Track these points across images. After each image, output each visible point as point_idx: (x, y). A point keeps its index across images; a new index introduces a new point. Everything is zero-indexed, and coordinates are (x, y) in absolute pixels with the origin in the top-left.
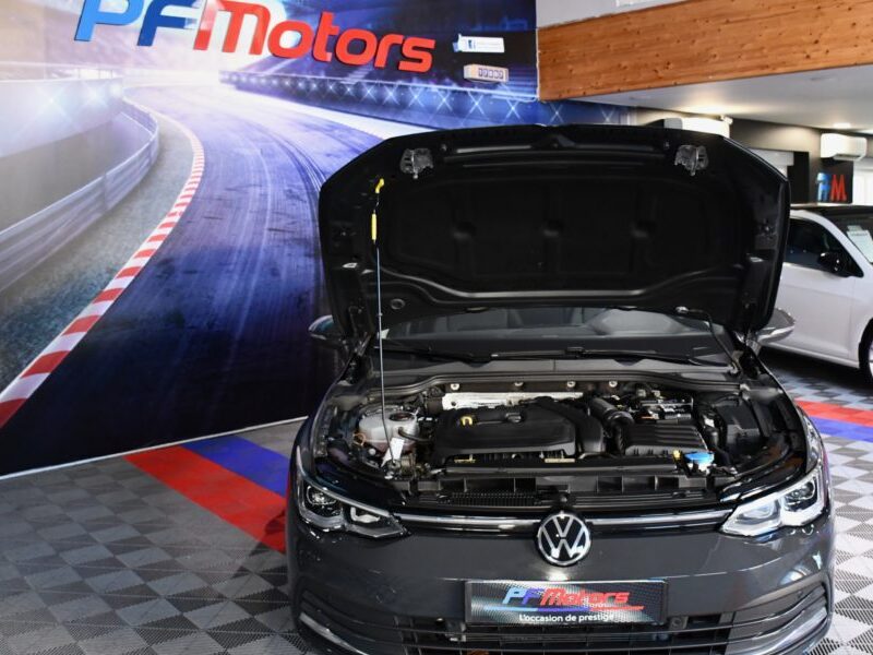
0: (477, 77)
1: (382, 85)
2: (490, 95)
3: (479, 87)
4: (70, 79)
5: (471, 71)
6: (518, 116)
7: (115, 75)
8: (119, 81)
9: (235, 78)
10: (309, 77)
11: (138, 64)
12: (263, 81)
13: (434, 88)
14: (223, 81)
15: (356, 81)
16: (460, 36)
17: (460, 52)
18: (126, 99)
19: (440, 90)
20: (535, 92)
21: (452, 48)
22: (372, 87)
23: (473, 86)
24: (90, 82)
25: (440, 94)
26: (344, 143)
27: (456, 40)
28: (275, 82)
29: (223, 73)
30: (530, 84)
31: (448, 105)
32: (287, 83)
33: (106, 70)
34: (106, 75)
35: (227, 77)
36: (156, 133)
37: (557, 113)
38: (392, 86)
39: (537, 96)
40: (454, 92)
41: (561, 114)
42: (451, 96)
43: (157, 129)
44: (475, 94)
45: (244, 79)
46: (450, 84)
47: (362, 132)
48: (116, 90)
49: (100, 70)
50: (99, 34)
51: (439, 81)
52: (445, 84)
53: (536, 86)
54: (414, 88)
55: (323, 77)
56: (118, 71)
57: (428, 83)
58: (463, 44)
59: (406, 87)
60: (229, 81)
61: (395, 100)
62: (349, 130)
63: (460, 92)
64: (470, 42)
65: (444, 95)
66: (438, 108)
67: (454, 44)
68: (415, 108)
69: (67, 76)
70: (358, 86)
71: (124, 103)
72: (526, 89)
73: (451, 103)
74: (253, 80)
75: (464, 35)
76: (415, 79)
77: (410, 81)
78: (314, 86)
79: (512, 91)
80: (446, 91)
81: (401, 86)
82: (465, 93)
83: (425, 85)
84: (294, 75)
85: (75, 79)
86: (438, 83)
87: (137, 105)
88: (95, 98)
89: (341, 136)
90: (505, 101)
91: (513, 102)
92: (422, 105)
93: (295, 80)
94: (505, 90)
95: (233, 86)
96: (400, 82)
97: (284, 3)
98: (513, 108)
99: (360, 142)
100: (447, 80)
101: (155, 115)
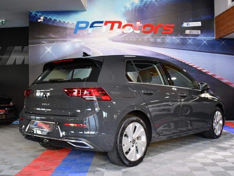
0: (189, 34)
1: (156, 38)
2: (196, 38)
3: (191, 37)
4: (72, 42)
5: (187, 32)
6: (207, 44)
7: (82, 40)
8: (83, 41)
9: (112, 39)
10: (133, 37)
11: (88, 37)
12: (120, 39)
13: (174, 38)
14: (109, 40)
15: (148, 37)
16: (184, 23)
17: (184, 27)
18: (85, 45)
19: (176, 38)
20: (214, 37)
21: (181, 26)
22: (153, 38)
23: (189, 36)
24: (76, 42)
25: (176, 39)
26: (144, 53)
27: (183, 24)
28: (123, 39)
29: (108, 38)
30: (212, 34)
31: (179, 42)
32: (127, 39)
33: (80, 39)
34: (80, 40)
35: (110, 39)
36: (92, 53)
37: (223, 43)
38: (159, 38)
39: (215, 38)
40: (181, 38)
41: (224, 43)
42: (180, 40)
43: (92, 51)
44: (190, 39)
45: (114, 39)
46: (180, 36)
47: (150, 51)
48: (82, 44)
49: (79, 39)
50: (79, 32)
51: (176, 35)
52: (179, 36)
53: (214, 35)
54: (167, 38)
55: (137, 37)
56: (83, 39)
57: (172, 36)
58: (185, 25)
59: (164, 38)
60: (111, 40)
61: (160, 41)
62: (145, 50)
63: (183, 38)
64: (188, 24)
65: (178, 40)
66: (176, 43)
67: (182, 25)
68: (168, 43)
69: (72, 41)
70: (148, 38)
71: (84, 46)
72: (210, 36)
73: (180, 42)
74: (117, 39)
75: (185, 22)
76: (167, 36)
77: (166, 36)
78: (135, 39)
79: (204, 37)
80: (178, 38)
81: (162, 38)
82: (186, 38)
83: (171, 37)
84: (129, 37)
85: (74, 41)
86: (175, 36)
87: (87, 47)
88: (77, 45)
89: (143, 52)
90: (201, 40)
91: (205, 40)
92: (170, 42)
93: (129, 38)
94: (202, 37)
95: (111, 41)
96: (162, 37)
97: (126, 20)
98: (205, 42)
99: (149, 53)
100: (179, 35)
101: (91, 48)
